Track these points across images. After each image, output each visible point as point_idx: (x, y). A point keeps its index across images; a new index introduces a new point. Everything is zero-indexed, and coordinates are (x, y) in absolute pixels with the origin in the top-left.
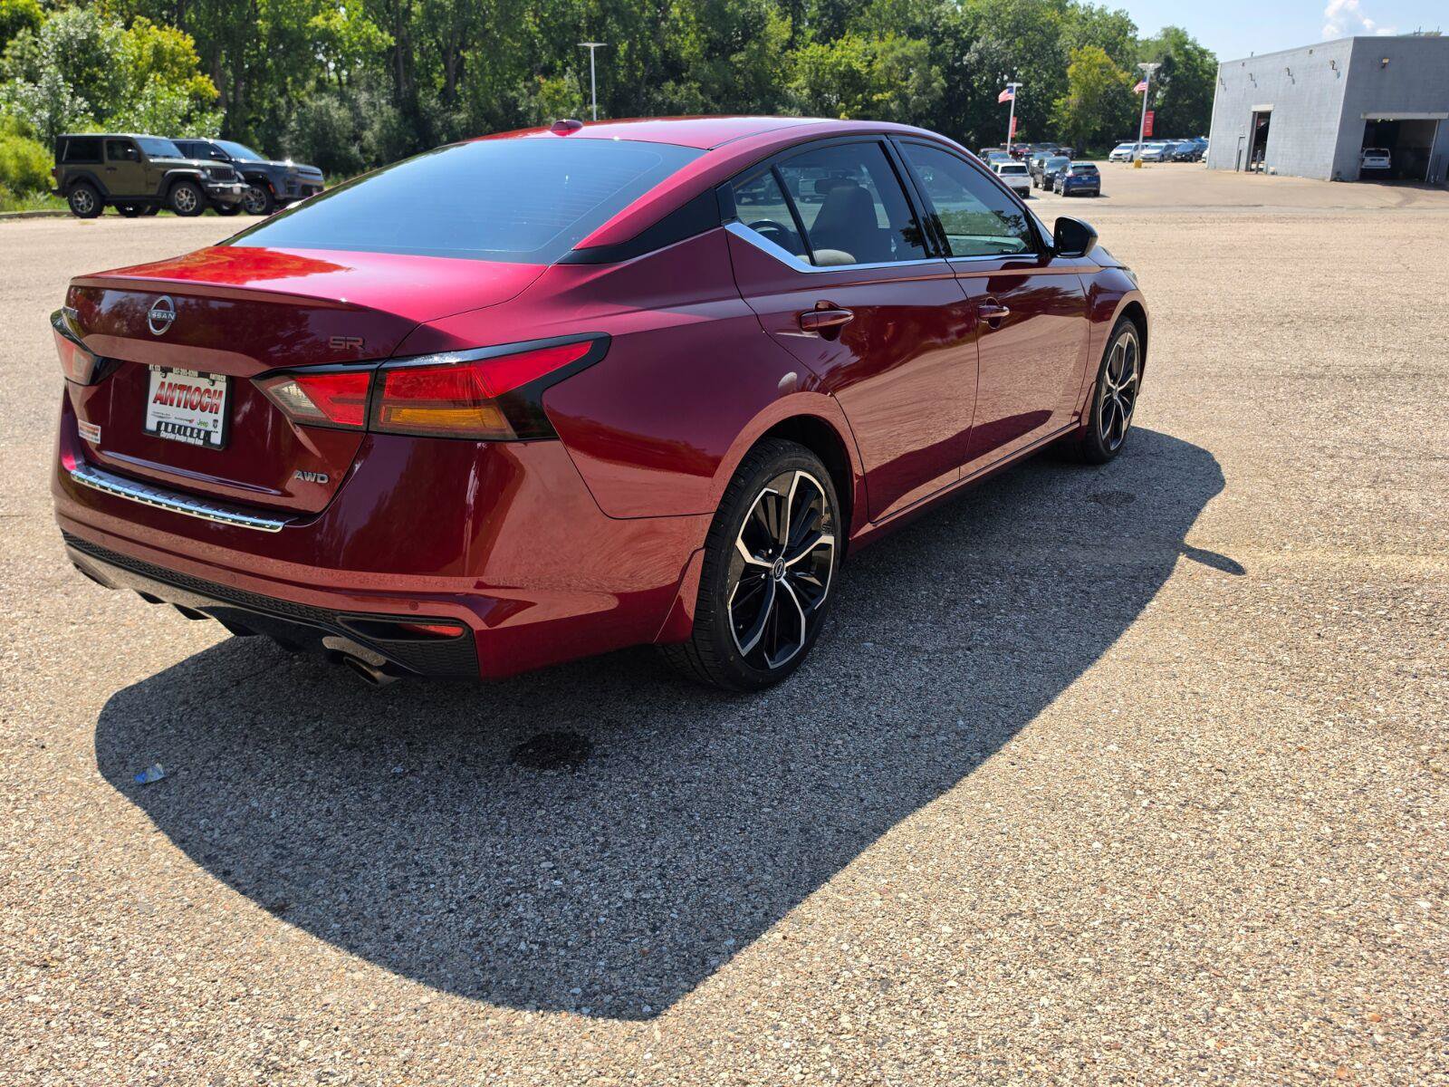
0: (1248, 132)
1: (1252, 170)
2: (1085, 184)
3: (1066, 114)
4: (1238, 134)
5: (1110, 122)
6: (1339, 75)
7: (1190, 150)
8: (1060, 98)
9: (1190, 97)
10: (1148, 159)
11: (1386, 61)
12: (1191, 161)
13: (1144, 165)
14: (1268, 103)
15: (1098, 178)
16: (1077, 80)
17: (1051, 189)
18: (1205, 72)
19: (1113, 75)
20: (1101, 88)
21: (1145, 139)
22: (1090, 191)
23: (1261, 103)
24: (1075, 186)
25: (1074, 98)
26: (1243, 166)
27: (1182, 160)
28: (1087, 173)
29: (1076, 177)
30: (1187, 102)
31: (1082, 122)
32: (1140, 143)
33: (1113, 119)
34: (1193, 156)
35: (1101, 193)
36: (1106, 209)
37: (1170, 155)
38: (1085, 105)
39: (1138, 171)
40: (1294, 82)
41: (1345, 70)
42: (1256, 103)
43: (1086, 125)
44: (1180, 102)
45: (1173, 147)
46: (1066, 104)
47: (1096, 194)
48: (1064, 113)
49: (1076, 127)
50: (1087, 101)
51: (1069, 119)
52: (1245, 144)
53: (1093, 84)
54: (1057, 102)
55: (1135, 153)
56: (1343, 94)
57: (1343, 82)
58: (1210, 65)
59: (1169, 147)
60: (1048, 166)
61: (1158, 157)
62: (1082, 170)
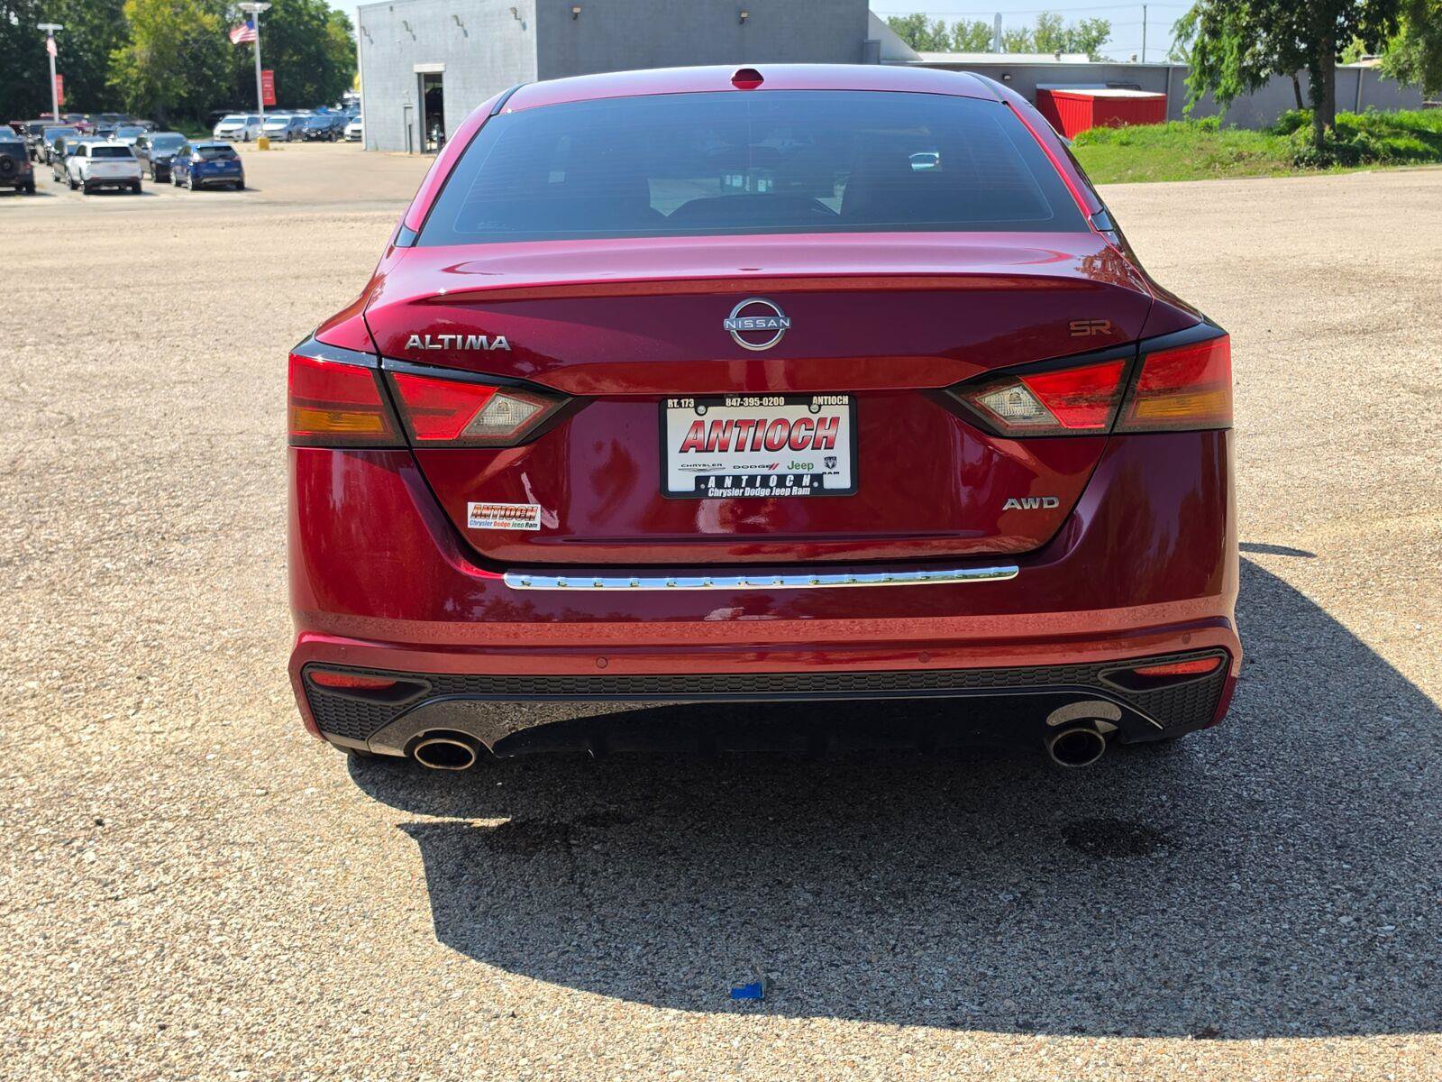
0: (415, 101)
1: (430, 151)
2: (221, 172)
3: (133, 73)
4: (401, 102)
5: (199, 84)
6: (524, 27)
7: (326, 125)
8: (120, 49)
9: (298, 51)
10: (273, 138)
11: (577, 10)
12: (330, 139)
13: (272, 145)
14: (435, 61)
15: (238, 164)
16: (142, 23)
17: (168, 180)
18: (313, 17)
19: (192, 18)
20: (178, 35)
21: (268, 109)
22: (232, 182)
23: (426, 61)
24: (208, 175)
25: (141, 48)
26: (417, 146)
27: (319, 139)
28: (222, 157)
29: (208, 163)
30: (295, 58)
31: (159, 84)
32: (261, 115)
33: (204, 80)
34: (329, 134)
35: (246, 185)
36: (265, 208)
37: (299, 133)
38: (160, 59)
39: (265, 153)
40: (466, 33)
41: (531, 19)
42: (421, 62)
43: (166, 88)
44: (285, 58)
45: (301, 121)
46: (131, 58)
47: (240, 186)
48: (130, 70)
49: (150, 90)
50: (161, 53)
51: (139, 80)
52: (415, 116)
53: (165, 30)
54: (114, 54)
55: (250, 130)
56: (535, 51)
57: (531, 34)
58: (317, 8)
59: (296, 121)
60: (154, 148)
61: (284, 135)
62: (213, 152)
